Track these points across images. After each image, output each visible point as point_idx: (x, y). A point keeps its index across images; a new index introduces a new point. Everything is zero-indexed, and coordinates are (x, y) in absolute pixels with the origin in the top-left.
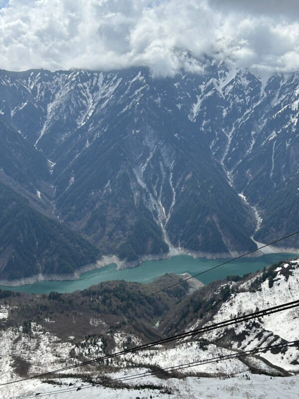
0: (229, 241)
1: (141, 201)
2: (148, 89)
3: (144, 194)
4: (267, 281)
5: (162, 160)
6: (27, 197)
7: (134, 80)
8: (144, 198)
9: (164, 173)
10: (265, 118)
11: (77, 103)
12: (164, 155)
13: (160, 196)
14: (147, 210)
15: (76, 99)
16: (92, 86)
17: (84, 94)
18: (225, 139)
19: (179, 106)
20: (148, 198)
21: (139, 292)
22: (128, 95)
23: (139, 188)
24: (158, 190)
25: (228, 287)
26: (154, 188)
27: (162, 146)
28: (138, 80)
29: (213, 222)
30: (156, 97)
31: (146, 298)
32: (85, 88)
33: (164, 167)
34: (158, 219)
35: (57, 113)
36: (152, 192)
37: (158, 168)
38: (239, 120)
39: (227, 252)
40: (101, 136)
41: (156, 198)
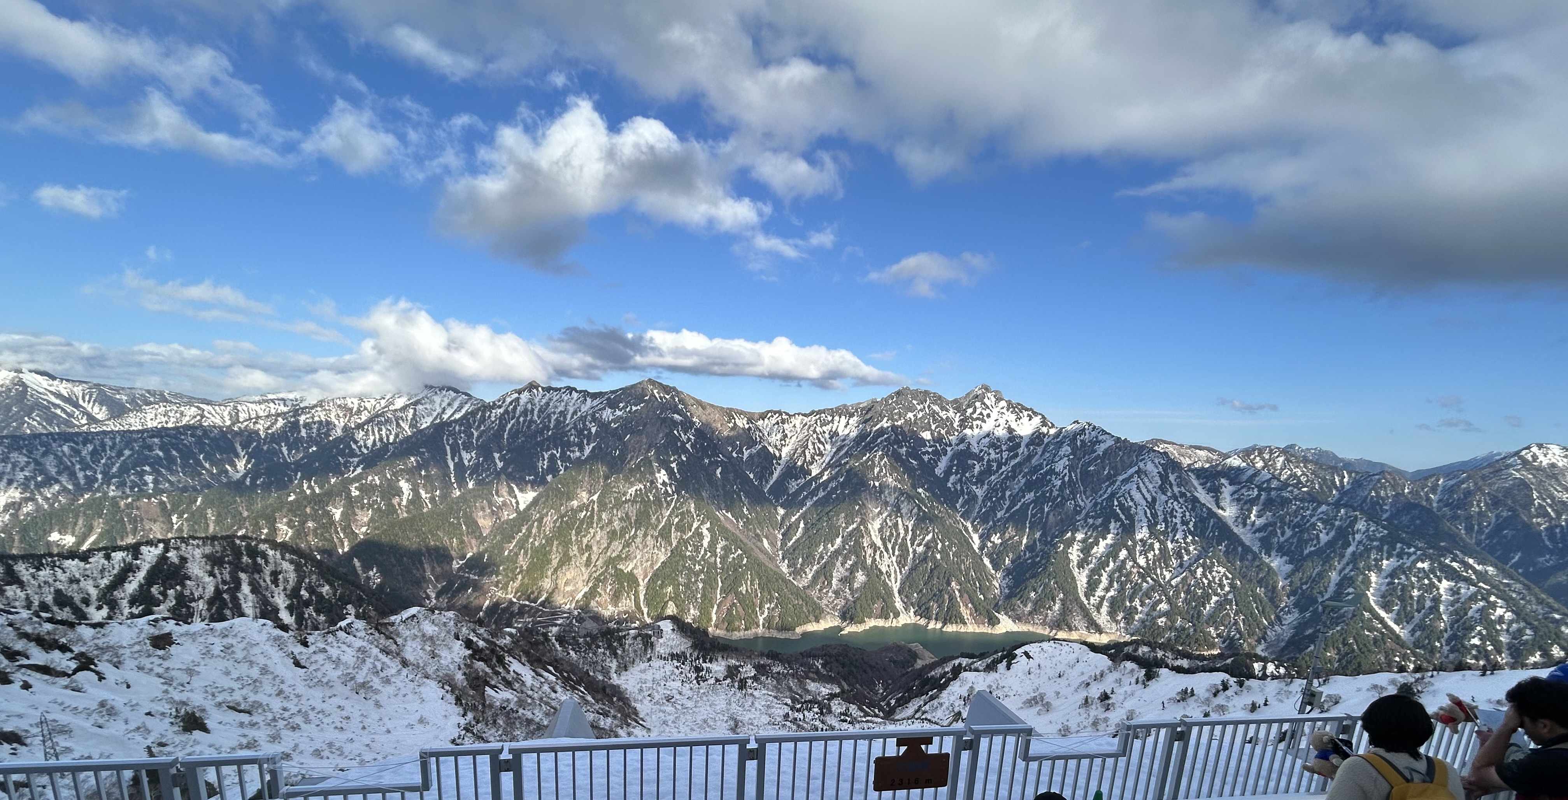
0: (968, 612)
2: (893, 438)
3: (878, 553)
4: (1004, 663)
6: (753, 547)
7: (878, 427)
8: (877, 557)
9: (902, 531)
10: (1023, 477)
11: (814, 448)
13: (896, 555)
15: (814, 444)
16: (831, 431)
17: (823, 440)
19: (926, 458)
20: (882, 557)
21: (863, 659)
22: (870, 443)
23: (873, 545)
24: (893, 549)
25: (960, 664)
28: (882, 427)
29: (952, 589)
30: (902, 447)
31: (870, 666)
32: (824, 432)
33: (904, 525)
34: (890, 581)
35: (791, 459)
37: (895, 525)
38: (993, 477)
40: (836, 486)
41: (891, 558)
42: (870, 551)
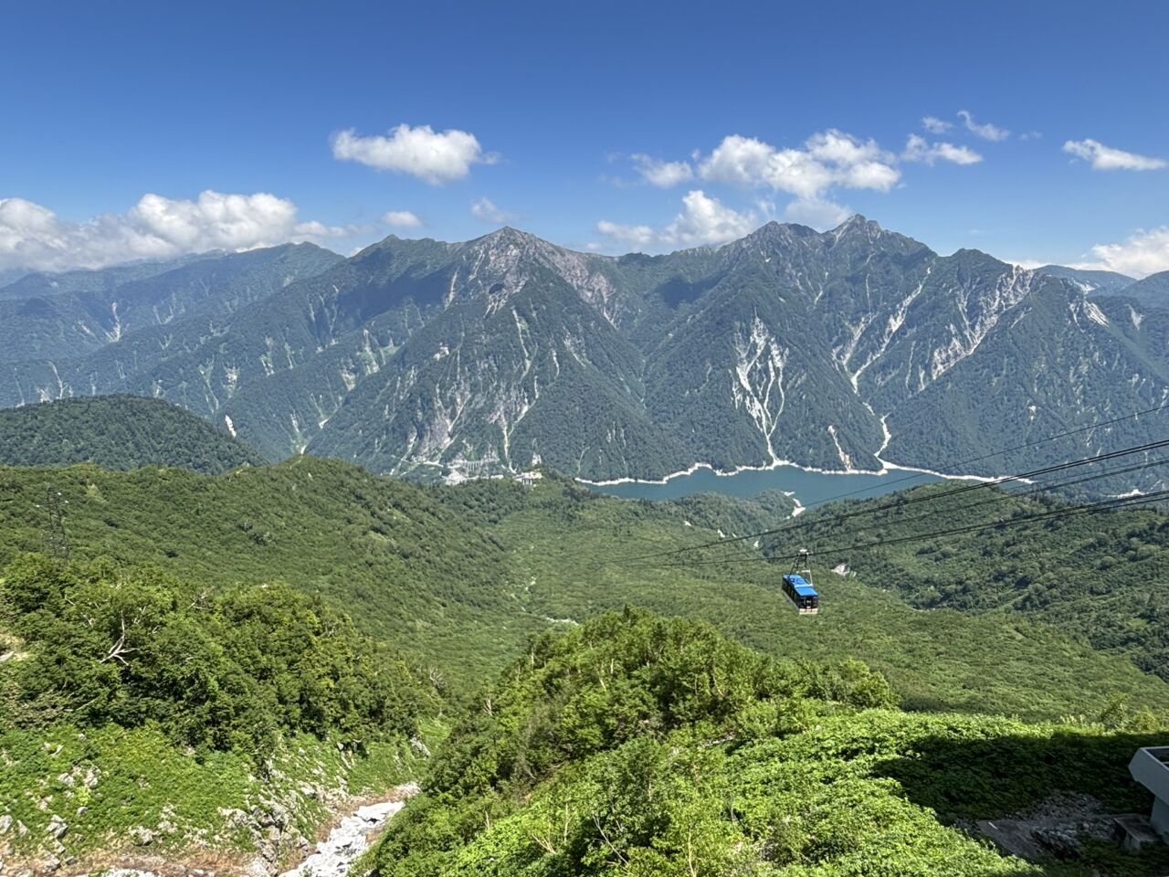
0: (847, 457)
1: (744, 404)
3: (748, 397)
5: (772, 359)
7: (744, 265)
8: (747, 402)
9: (773, 374)
12: (775, 352)
13: (767, 400)
14: (750, 416)
18: (851, 336)
20: (751, 402)
22: (735, 283)
24: (764, 393)
26: (760, 390)
27: (772, 343)
29: (830, 434)
33: (774, 367)
34: (761, 426)
36: (757, 396)
37: (766, 370)
39: (845, 470)
42: (738, 396)
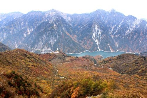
6: (72, 38)
14: (95, 42)
18: (112, 29)
20: (95, 40)
23: (94, 37)
27: (99, 29)
29: (108, 45)
34: (97, 44)
37: (98, 34)
39: (111, 51)
41: (97, 40)
42: (93, 39)
